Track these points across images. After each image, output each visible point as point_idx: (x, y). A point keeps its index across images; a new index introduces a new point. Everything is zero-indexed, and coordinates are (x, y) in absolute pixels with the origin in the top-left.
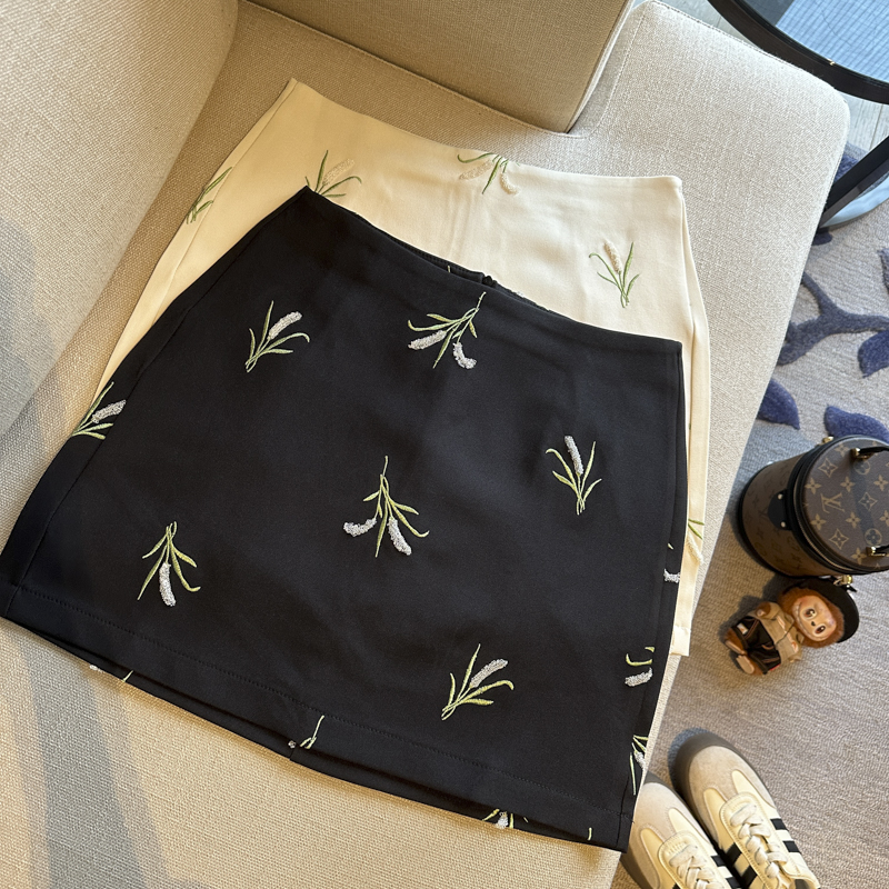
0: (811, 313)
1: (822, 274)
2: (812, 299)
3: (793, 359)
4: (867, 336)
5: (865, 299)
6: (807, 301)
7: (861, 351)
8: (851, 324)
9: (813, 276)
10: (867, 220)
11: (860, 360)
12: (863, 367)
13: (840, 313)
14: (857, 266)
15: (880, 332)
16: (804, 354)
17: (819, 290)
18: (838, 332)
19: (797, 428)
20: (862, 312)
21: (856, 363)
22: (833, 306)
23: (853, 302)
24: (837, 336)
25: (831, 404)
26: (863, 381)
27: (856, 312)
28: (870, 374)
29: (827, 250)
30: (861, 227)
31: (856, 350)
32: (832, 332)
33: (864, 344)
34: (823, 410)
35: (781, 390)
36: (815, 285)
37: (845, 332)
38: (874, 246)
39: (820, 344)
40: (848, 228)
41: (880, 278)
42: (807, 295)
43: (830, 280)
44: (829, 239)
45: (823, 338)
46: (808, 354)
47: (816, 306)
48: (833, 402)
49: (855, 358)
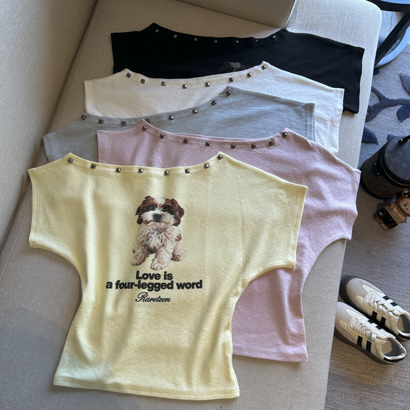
0: (376, 101)
1: (378, 86)
2: (376, 96)
3: (372, 119)
4: (399, 107)
5: (396, 93)
6: (374, 96)
7: (398, 113)
8: (393, 103)
9: (375, 87)
10: (392, 64)
11: (398, 116)
12: (399, 119)
13: (387, 99)
14: (391, 81)
15: (404, 105)
16: (376, 116)
17: (378, 92)
18: (388, 106)
19: (378, 144)
20: (396, 98)
21: (397, 117)
22: (384, 97)
23: (392, 95)
24: (388, 108)
25: (389, 134)
26: (400, 124)
27: (394, 98)
28: (402, 121)
29: (378, 76)
30: (390, 67)
31: (396, 112)
32: (385, 107)
33: (399, 110)
34: (387, 136)
35: (369, 130)
36: (376, 90)
37: (391, 106)
38: (396, 73)
39: (381, 112)
40: (385, 68)
41: (401, 84)
42: (374, 94)
43: (381, 88)
44: (379, 72)
45: (382, 109)
46: (377, 116)
47: (377, 98)
48: (390, 133)
49: (396, 116)
